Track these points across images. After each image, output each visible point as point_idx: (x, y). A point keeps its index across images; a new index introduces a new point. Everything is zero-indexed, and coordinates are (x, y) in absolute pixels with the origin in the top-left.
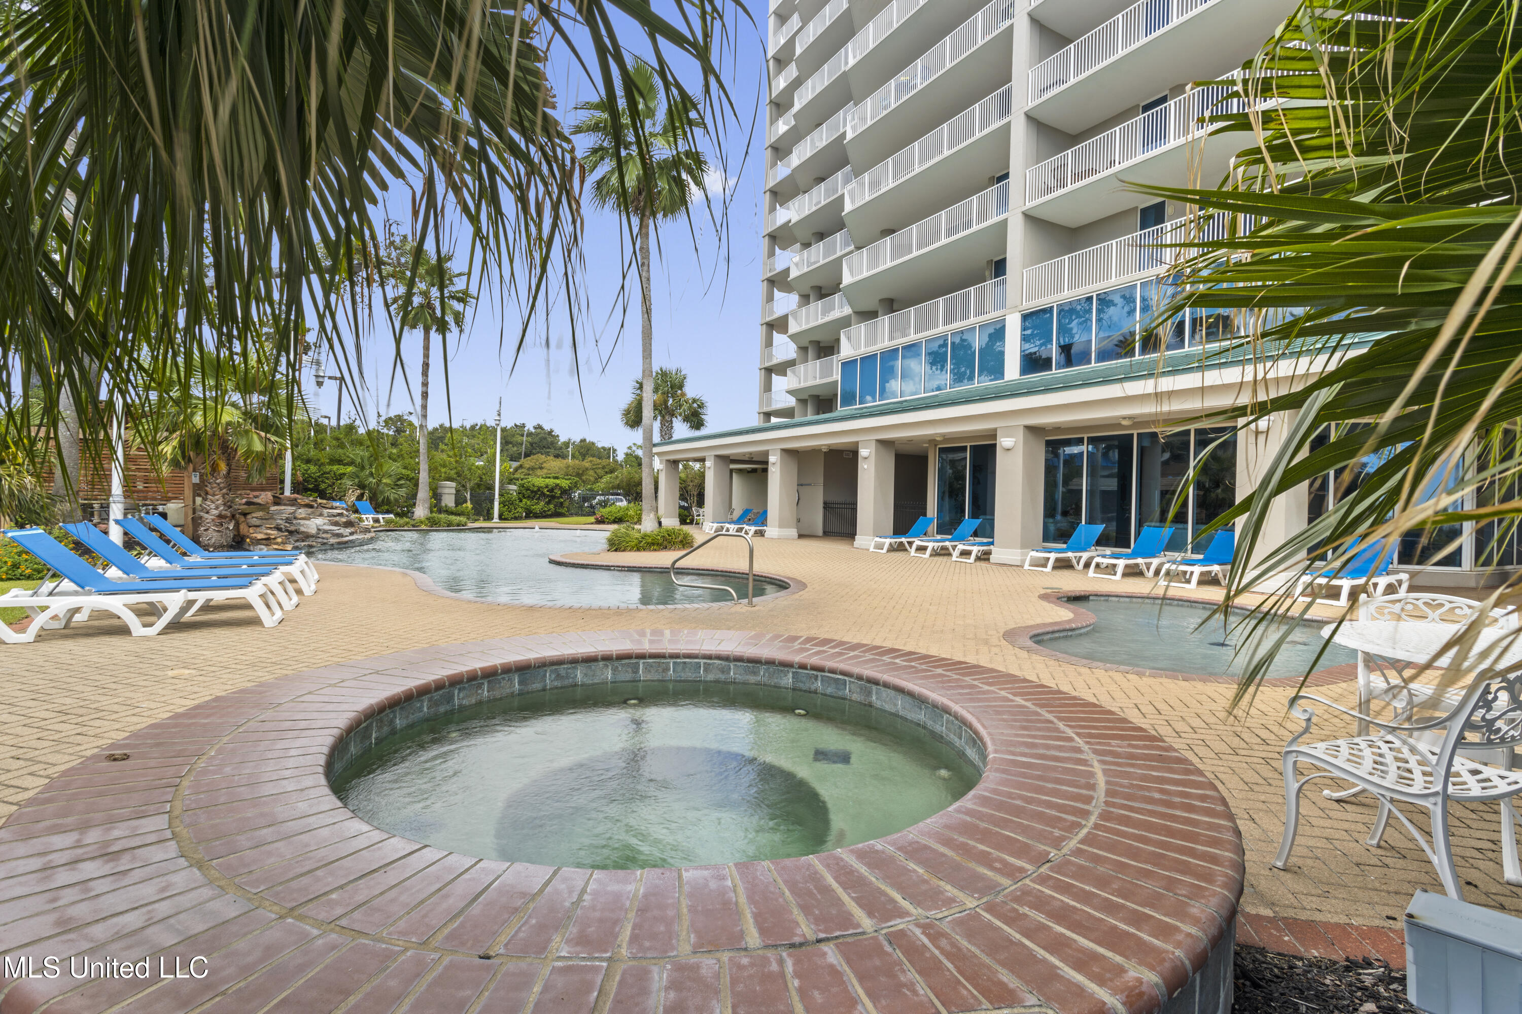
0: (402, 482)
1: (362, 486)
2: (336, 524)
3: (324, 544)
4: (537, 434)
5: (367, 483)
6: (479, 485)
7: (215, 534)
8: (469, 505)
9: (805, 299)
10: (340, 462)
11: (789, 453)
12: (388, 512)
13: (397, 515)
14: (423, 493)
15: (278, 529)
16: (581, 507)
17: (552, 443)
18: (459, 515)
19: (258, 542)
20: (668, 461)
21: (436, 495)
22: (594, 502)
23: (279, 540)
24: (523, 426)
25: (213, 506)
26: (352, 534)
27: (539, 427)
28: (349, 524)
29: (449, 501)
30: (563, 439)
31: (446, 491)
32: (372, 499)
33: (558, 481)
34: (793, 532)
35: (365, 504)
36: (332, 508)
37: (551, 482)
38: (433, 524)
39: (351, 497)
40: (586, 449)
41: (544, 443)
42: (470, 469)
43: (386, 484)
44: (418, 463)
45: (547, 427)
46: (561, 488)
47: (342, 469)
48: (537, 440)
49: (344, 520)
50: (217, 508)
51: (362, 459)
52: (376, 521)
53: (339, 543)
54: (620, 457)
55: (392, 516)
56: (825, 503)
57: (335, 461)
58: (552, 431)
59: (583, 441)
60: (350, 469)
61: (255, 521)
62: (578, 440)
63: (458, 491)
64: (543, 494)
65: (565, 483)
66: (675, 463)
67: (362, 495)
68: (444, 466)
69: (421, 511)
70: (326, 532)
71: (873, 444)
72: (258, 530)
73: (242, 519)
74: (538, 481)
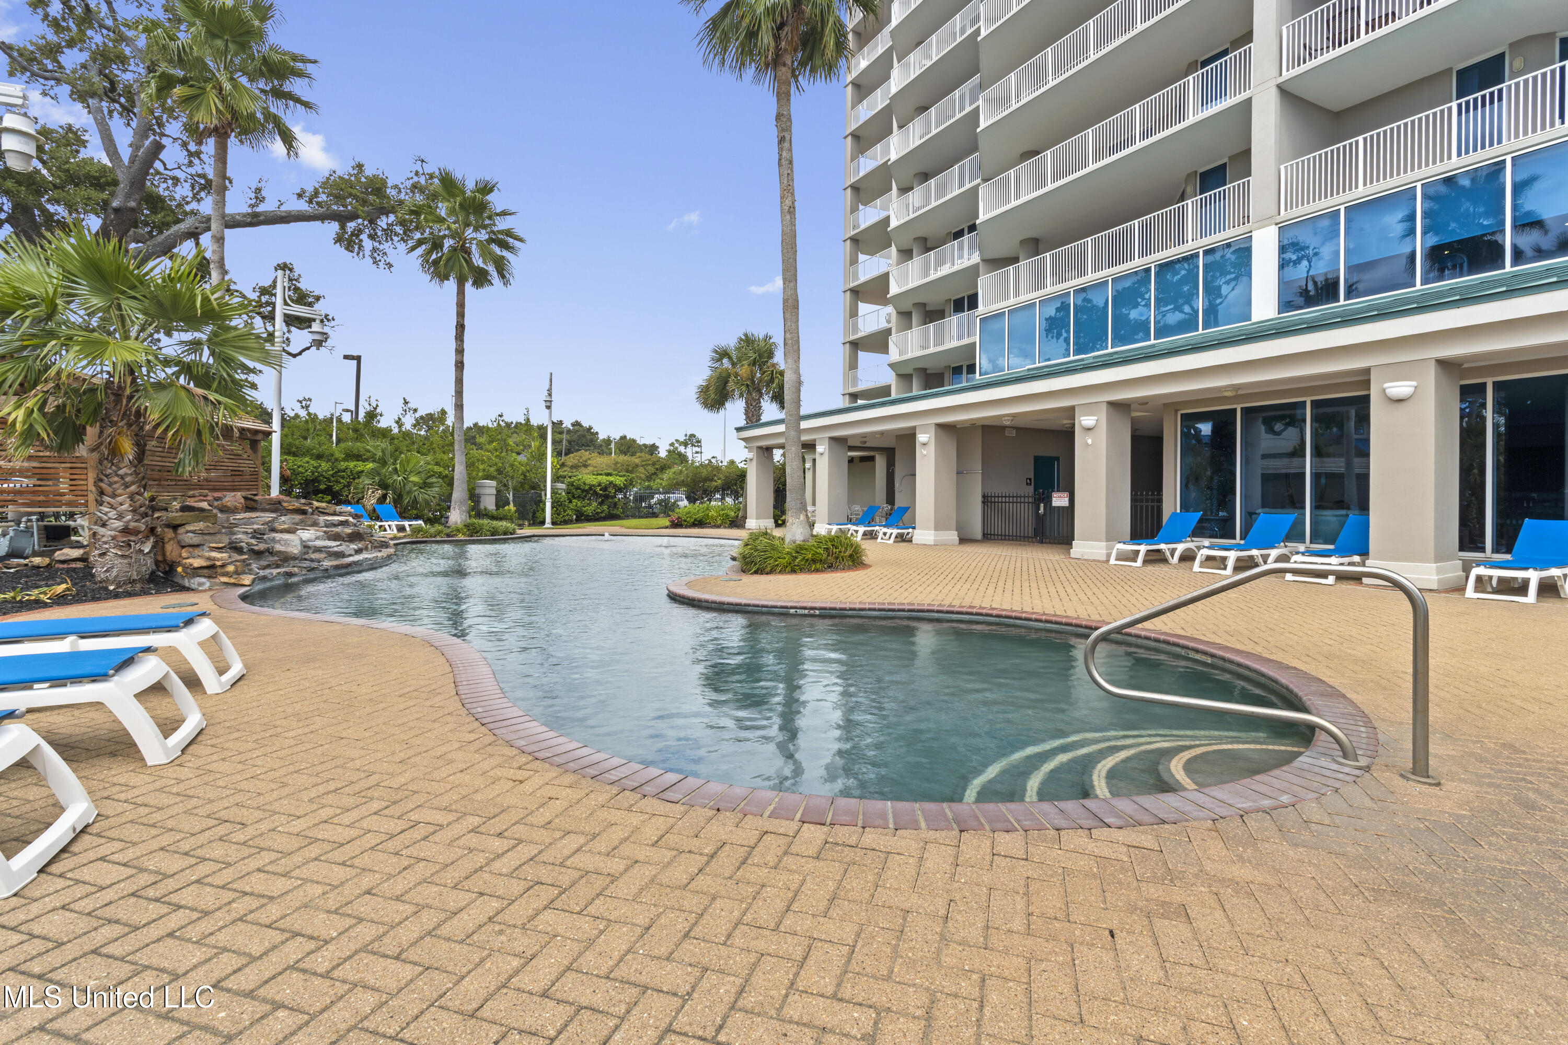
0: (434, 480)
1: (384, 486)
2: (336, 537)
3: (312, 569)
4: (576, 432)
5: (390, 481)
6: (522, 484)
7: (118, 561)
8: (512, 507)
9: (906, 254)
10: (358, 457)
11: (945, 429)
12: (417, 518)
13: (428, 521)
14: (459, 493)
15: (235, 548)
16: (639, 508)
17: (592, 441)
18: (501, 519)
19: (196, 572)
20: (760, 448)
21: (474, 497)
22: (653, 501)
23: (231, 568)
24: (561, 423)
25: (113, 514)
26: (358, 552)
27: (577, 424)
28: (355, 537)
29: (489, 503)
30: (602, 436)
31: (488, 491)
32: (397, 501)
33: (611, 479)
34: (953, 536)
35: (388, 506)
36: (334, 514)
37: (604, 479)
38: (474, 534)
39: (371, 500)
40: (627, 446)
41: (584, 441)
42: (512, 466)
43: (415, 484)
44: (452, 459)
45: (585, 424)
46: (615, 485)
47: (361, 466)
48: (575, 437)
49: (348, 530)
50: (120, 517)
51: (383, 451)
52: (401, 529)
53: (337, 567)
54: (663, 453)
55: (420, 522)
56: (984, 496)
57: (352, 456)
58: (590, 428)
59: (623, 438)
60: (370, 465)
61: (190, 538)
62: (618, 438)
63: (498, 491)
64: (596, 493)
65: (619, 481)
66: (768, 450)
67: (384, 497)
68: (483, 462)
69: (456, 516)
70: (318, 550)
71: (1104, 407)
72: (197, 552)
73: (169, 534)
74: (589, 478)
